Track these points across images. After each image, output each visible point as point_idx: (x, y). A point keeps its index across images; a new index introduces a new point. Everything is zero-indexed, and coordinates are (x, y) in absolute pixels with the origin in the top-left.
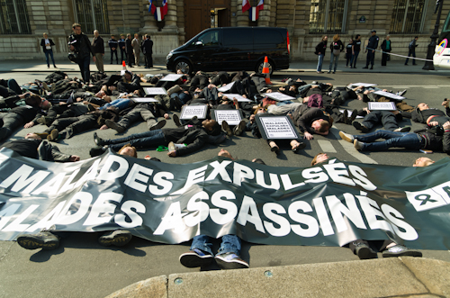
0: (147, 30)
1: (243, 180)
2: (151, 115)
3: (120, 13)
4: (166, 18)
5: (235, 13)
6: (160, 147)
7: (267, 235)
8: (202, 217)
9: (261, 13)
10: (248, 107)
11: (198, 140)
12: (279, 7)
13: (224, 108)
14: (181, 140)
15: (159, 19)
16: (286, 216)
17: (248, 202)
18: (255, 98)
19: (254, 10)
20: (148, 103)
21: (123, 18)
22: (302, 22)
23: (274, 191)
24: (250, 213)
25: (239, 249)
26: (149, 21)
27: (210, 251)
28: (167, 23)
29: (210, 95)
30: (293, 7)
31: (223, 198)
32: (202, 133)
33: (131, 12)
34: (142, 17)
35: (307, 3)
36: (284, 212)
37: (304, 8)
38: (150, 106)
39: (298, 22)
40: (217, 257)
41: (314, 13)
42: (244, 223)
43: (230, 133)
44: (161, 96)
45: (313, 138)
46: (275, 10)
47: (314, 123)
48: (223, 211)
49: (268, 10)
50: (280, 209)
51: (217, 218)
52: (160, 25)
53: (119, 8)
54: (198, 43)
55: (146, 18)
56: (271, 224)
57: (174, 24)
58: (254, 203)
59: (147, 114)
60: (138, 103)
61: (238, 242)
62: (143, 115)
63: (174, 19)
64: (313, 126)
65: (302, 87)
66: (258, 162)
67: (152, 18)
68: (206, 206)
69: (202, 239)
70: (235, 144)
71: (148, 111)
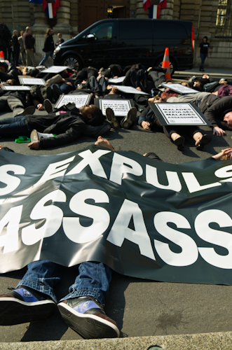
0: (37, 29)
1: (125, 176)
2: (20, 103)
3: (9, 10)
4: (58, 15)
5: (135, 11)
6: (21, 138)
7: (159, 263)
8: (49, 230)
9: (163, 12)
10: (142, 99)
11: (71, 130)
12: (183, 7)
13: (112, 98)
14: (48, 129)
15: (51, 16)
16: (191, 233)
17: (130, 208)
18: (152, 92)
19: (155, 8)
20: (19, 91)
21: (12, 15)
22: (208, 24)
23: (172, 193)
24: (131, 226)
25: (104, 289)
26: (39, 18)
27: (49, 293)
28: (59, 20)
29: (96, 86)
30: (198, 7)
31: (90, 202)
32: (78, 121)
33: (20, 9)
34: (32, 14)
35: (214, 3)
36: (188, 226)
37: (210, 8)
38: (21, 95)
39: (204, 24)
40: (62, 304)
41: (220, 15)
42: (119, 243)
43: (116, 125)
44: (39, 87)
45: (225, 135)
46: (178, 9)
47: (227, 115)
48: (86, 222)
49: (170, 8)
50: (182, 222)
51: (74, 231)
52: (52, 23)
53: (8, 5)
54: (90, 36)
55: (36, 15)
56: (166, 245)
57: (67, 22)
58: (139, 211)
59: (15, 102)
60: (7, 91)
61: (104, 276)
62: (10, 103)
63: (66, 16)
64: (226, 119)
65: (208, 84)
66: (151, 157)
67: (43, 15)
68: (60, 212)
69: (41, 267)
70: (121, 137)
71: (17, 100)
